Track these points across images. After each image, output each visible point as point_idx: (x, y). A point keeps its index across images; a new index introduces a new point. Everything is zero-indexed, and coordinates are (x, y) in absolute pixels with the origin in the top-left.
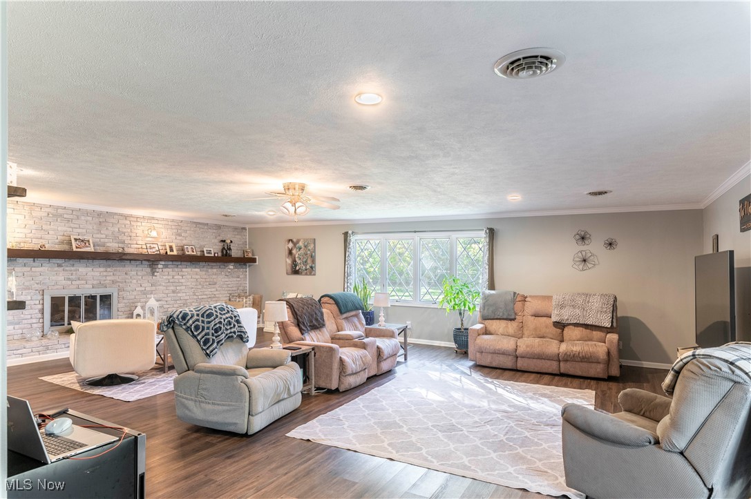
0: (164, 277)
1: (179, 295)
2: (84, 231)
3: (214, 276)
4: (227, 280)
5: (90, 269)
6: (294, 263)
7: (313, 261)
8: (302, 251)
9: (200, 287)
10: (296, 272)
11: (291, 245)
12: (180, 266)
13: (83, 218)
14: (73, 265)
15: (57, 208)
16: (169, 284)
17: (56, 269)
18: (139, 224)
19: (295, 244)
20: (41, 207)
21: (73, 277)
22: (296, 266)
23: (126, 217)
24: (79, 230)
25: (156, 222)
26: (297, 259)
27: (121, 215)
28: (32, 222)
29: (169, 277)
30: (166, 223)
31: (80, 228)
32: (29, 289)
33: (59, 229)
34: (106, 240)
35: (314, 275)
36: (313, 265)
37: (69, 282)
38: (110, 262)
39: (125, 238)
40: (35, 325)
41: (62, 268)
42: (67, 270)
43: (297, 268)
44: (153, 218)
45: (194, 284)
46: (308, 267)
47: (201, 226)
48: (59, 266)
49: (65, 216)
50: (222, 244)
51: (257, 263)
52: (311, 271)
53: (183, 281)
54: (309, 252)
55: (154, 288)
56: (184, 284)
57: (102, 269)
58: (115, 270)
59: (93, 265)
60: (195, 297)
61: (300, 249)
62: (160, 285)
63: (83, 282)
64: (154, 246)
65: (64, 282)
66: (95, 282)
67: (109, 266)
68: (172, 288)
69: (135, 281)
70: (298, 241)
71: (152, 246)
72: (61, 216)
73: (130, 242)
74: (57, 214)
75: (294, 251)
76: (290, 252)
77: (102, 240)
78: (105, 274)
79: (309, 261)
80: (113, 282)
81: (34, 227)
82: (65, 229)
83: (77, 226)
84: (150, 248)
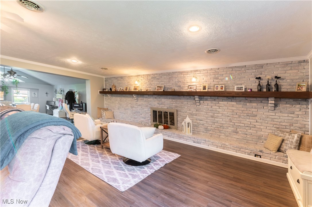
0: (205, 107)
1: (216, 119)
2: (164, 83)
3: (253, 110)
4: (271, 114)
5: (166, 100)
9: (237, 116)
12: (217, 100)
13: (163, 77)
14: (160, 98)
15: (155, 74)
16: (208, 111)
18: (188, 75)
20: (150, 75)
21: (160, 103)
23: (181, 73)
24: (162, 83)
25: (199, 72)
27: (179, 72)
28: (147, 82)
29: (208, 107)
30: (206, 72)
31: (162, 82)
32: (147, 106)
33: (155, 83)
34: (172, 86)
37: (159, 105)
38: (174, 97)
39: (181, 84)
40: (149, 120)
41: (156, 99)
42: (158, 100)
44: (197, 71)
45: (231, 113)
47: (237, 69)
48: (156, 98)
49: (157, 77)
50: (257, 81)
53: (219, 110)
55: (197, 112)
57: (171, 100)
58: (176, 101)
60: (231, 123)
62: (202, 111)
63: (163, 105)
64: (193, 87)
65: (157, 105)
66: (168, 106)
67: (174, 99)
68: (211, 114)
69: (186, 107)
71: (192, 87)
73: (183, 86)
74: (154, 77)
78: (172, 102)
80: (176, 107)
81: (148, 83)
82: (157, 83)
83: (161, 81)
84: (191, 88)
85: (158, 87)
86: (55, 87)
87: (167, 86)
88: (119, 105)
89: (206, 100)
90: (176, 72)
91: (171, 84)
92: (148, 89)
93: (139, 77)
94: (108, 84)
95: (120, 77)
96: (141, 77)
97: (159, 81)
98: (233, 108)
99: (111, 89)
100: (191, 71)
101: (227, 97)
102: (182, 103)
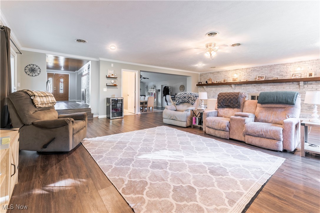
2: (264, 73)
5: (266, 87)
13: (264, 69)
14: (259, 86)
15: (254, 68)
17: (254, 87)
18: (292, 66)
20: (249, 68)
21: (259, 90)
23: (284, 65)
24: (262, 74)
25: (304, 63)
27: (282, 64)
28: (246, 74)
29: (313, 89)
30: (312, 62)
31: (262, 73)
33: (255, 74)
34: (274, 75)
37: (258, 91)
38: (275, 84)
39: (283, 73)
41: (255, 87)
42: (257, 87)
44: (302, 62)
48: (255, 86)
49: (257, 70)
57: (271, 87)
58: (277, 87)
59: (267, 85)
64: (298, 75)
65: (256, 91)
67: (275, 85)
73: (286, 75)
74: (254, 70)
77: (271, 76)
78: (273, 88)
82: (256, 74)
84: (295, 76)
85: (258, 77)
86: (146, 84)
87: (268, 76)
88: (214, 94)
89: (311, 84)
90: (278, 64)
92: (248, 79)
93: (237, 71)
94: (203, 78)
95: (216, 72)
96: (239, 70)
97: (259, 72)
99: (207, 82)
100: (295, 63)
102: (284, 88)
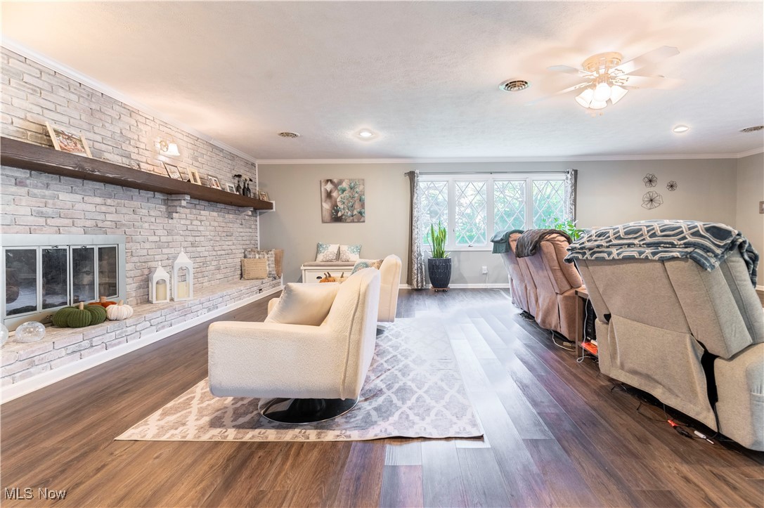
1: (199, 249)
2: (65, 119)
3: (231, 225)
4: (242, 230)
5: (79, 197)
6: (335, 208)
7: (363, 206)
8: (346, 194)
10: (337, 219)
11: (329, 187)
12: (198, 207)
13: (62, 92)
14: (47, 186)
15: (10, 55)
16: (187, 233)
17: (14, 189)
18: (148, 129)
19: (336, 185)
21: (48, 210)
22: (337, 212)
23: (130, 111)
24: (55, 116)
25: (169, 131)
26: (339, 204)
31: (56, 111)
35: (364, 222)
36: (363, 210)
37: (42, 221)
39: (131, 149)
41: (23, 190)
42: (35, 196)
43: (340, 214)
44: (165, 124)
45: (212, 233)
46: (355, 212)
48: (19, 183)
49: (27, 78)
51: (274, 210)
52: (359, 218)
53: (201, 228)
54: (357, 195)
55: (170, 238)
56: (203, 233)
57: (98, 200)
58: (118, 205)
59: (84, 191)
60: (214, 253)
61: (343, 191)
62: (178, 234)
63: (65, 222)
65: (32, 218)
66: (89, 223)
68: (191, 239)
69: (146, 225)
70: (340, 182)
71: (172, 168)
72: (19, 75)
73: (138, 158)
75: (335, 194)
76: (329, 195)
77: (97, 145)
78: (104, 208)
79: (357, 206)
80: (117, 225)
82: (29, 107)
83: (52, 106)
90: (116, 101)
91: (99, 138)
98: (216, 224)
101: (209, 201)
